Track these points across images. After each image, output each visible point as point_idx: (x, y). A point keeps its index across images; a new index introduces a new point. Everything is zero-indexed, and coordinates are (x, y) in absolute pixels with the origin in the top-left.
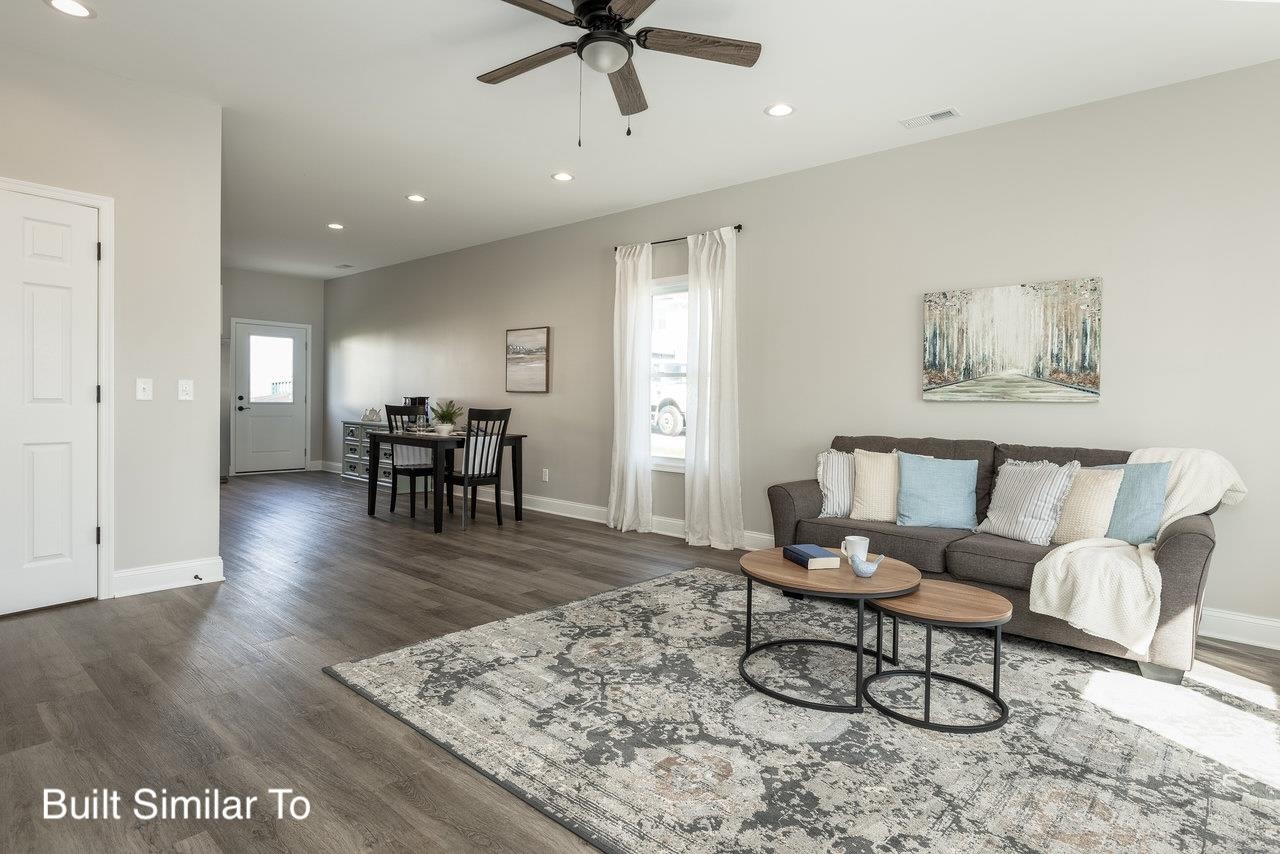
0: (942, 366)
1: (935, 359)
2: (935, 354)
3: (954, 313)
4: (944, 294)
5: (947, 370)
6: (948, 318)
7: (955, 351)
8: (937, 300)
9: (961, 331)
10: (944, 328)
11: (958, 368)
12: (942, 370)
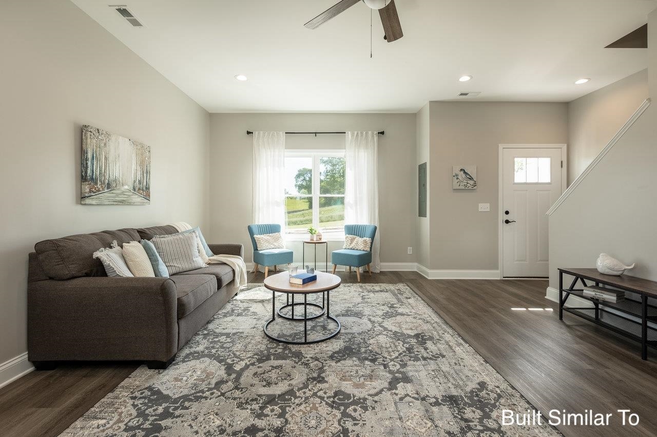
0: (97, 179)
1: (93, 174)
2: (93, 171)
3: (103, 145)
4: (98, 130)
5: (99, 183)
6: (100, 148)
7: (103, 169)
8: (94, 132)
9: (106, 158)
10: (98, 155)
11: (104, 183)
12: (96, 184)
